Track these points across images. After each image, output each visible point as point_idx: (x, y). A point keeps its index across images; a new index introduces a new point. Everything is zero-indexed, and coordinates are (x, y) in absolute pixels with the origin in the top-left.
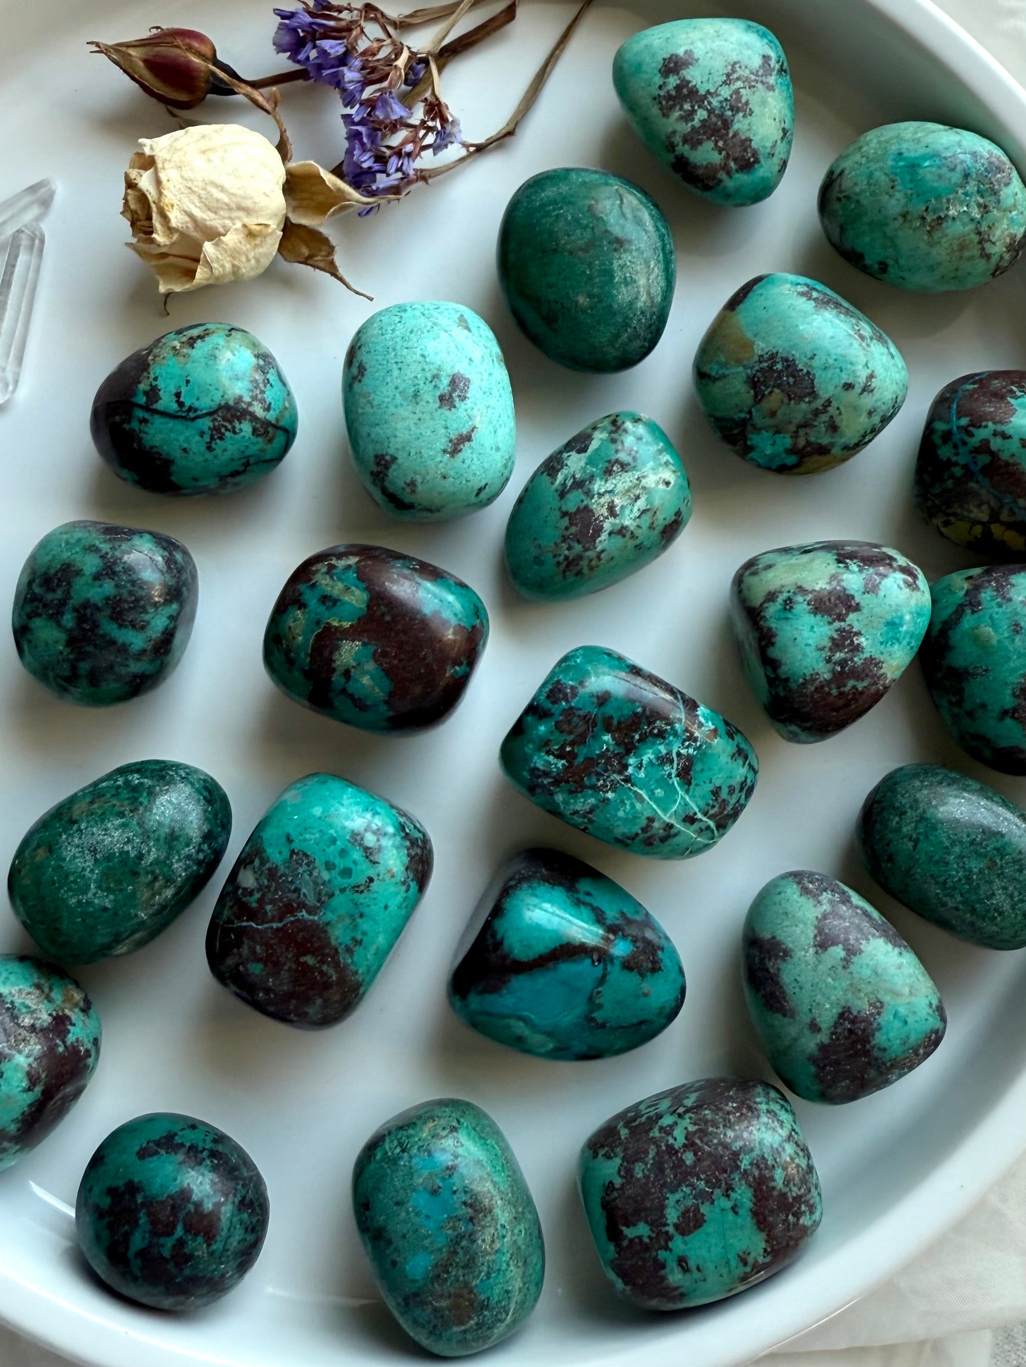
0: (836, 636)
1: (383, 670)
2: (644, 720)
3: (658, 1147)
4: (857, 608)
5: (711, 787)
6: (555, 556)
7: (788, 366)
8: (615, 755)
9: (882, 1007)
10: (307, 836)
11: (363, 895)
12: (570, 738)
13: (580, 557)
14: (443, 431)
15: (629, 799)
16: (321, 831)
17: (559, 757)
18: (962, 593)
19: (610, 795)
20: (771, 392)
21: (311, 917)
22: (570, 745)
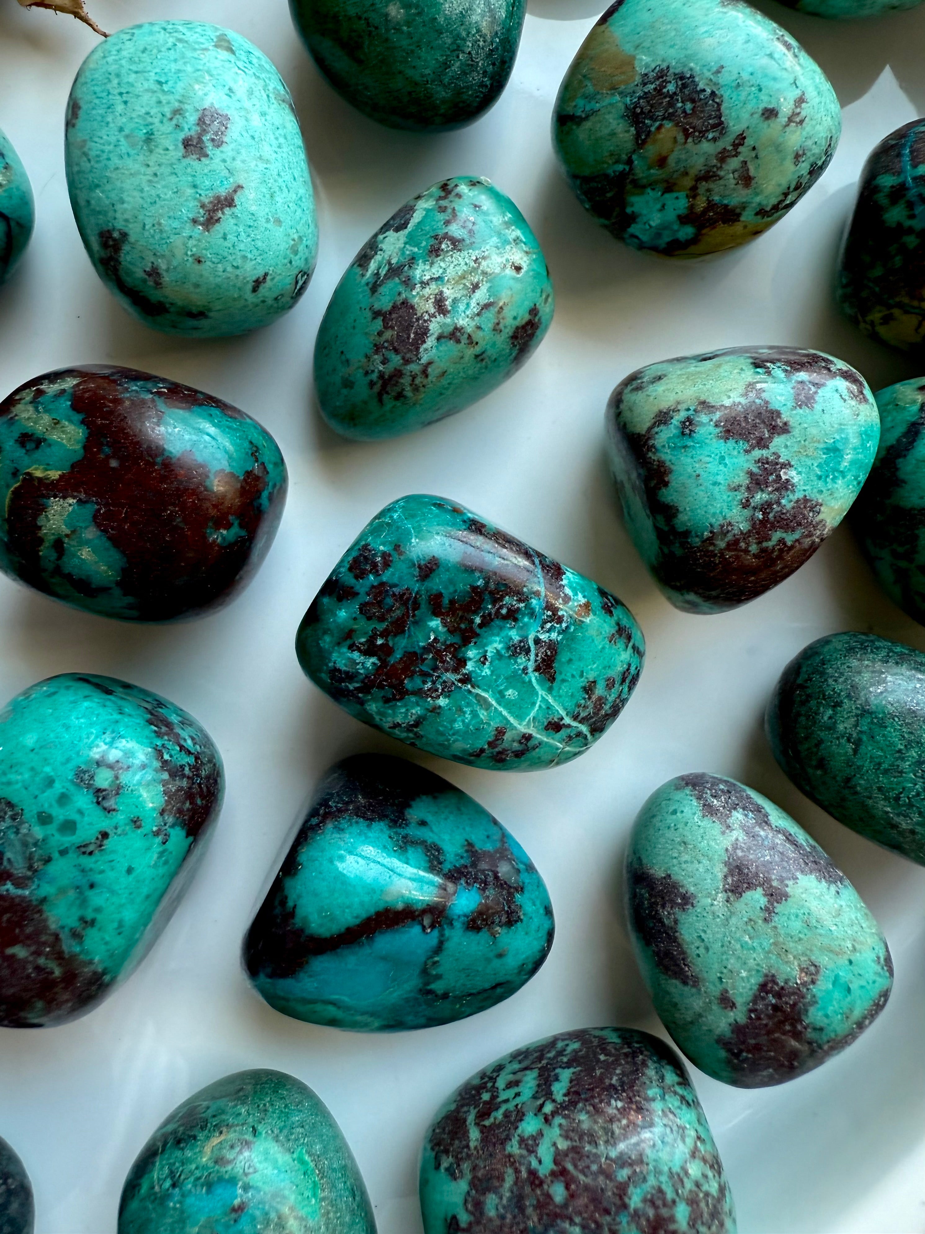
0: (755, 470)
1: (110, 538)
2: (487, 597)
3: (517, 1171)
4: (785, 429)
5: (582, 682)
6: (367, 373)
7: (684, 86)
8: (448, 647)
9: (817, 972)
10: (13, 777)
11: (93, 859)
12: (381, 627)
13: (398, 373)
14: (190, 191)
15: (468, 705)
16: (32, 769)
17: (368, 653)
18: (915, 408)
19: (442, 702)
20: (659, 128)
21: (20, 892)
22: (382, 636)
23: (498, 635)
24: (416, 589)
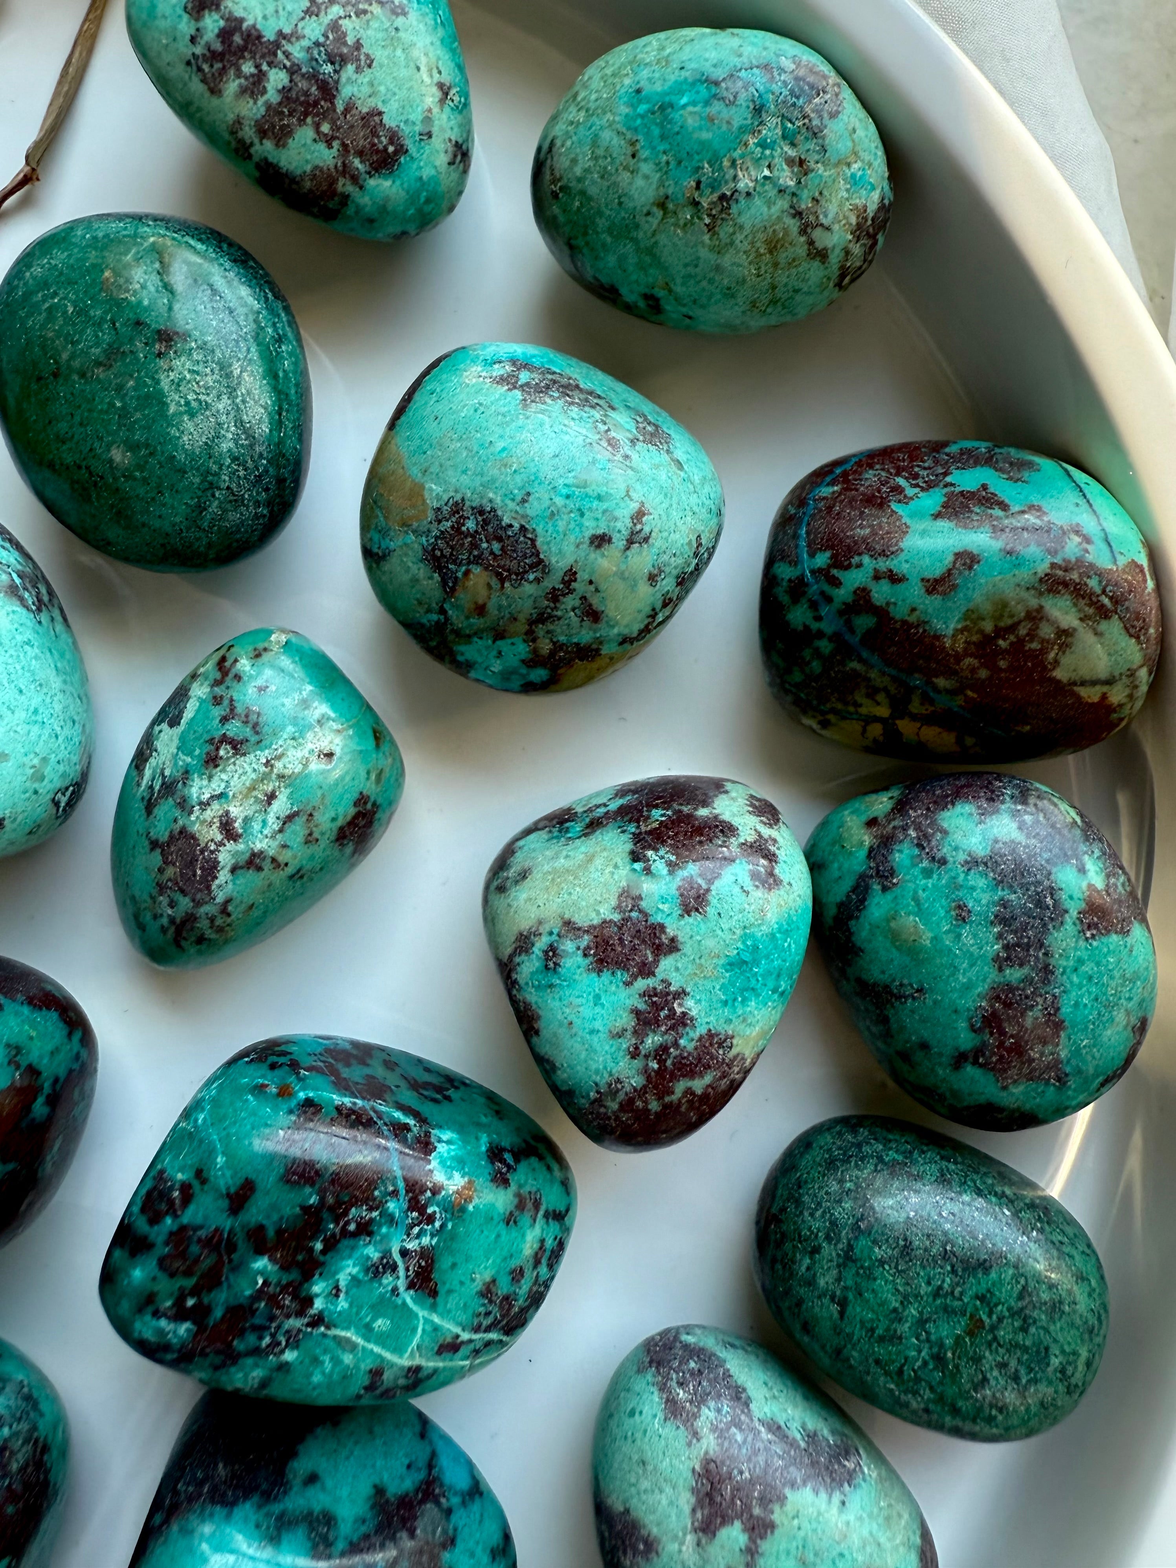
0: (642, 1006)
2: (325, 1215)
4: (673, 946)
5: (478, 1285)
6: (156, 916)
7: (486, 522)
8: (284, 1289)
12: (190, 1283)
15: (325, 1352)
18: (862, 854)
19: (289, 1356)
20: (467, 573)
22: (192, 1294)
23: (350, 1257)
24: (227, 1229)
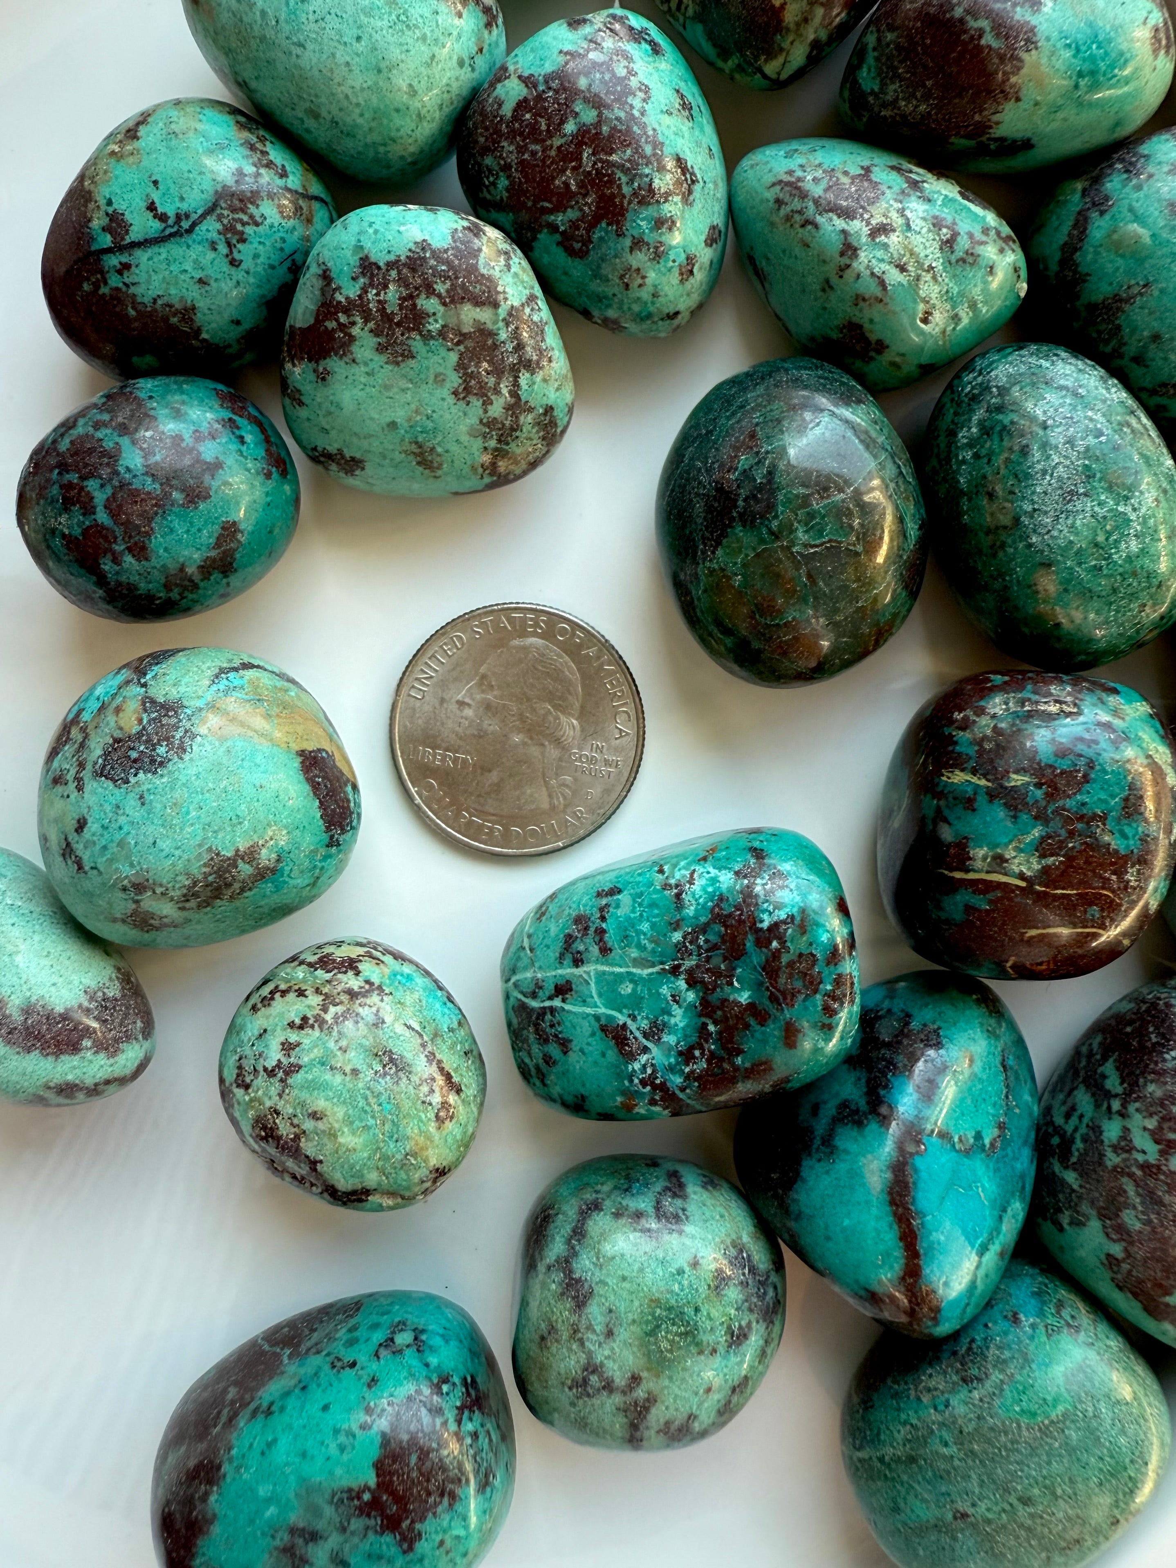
5: (575, 1046)
8: (715, 985)
17: (775, 926)
22: (778, 951)
23: (683, 1029)
24: (786, 1012)
